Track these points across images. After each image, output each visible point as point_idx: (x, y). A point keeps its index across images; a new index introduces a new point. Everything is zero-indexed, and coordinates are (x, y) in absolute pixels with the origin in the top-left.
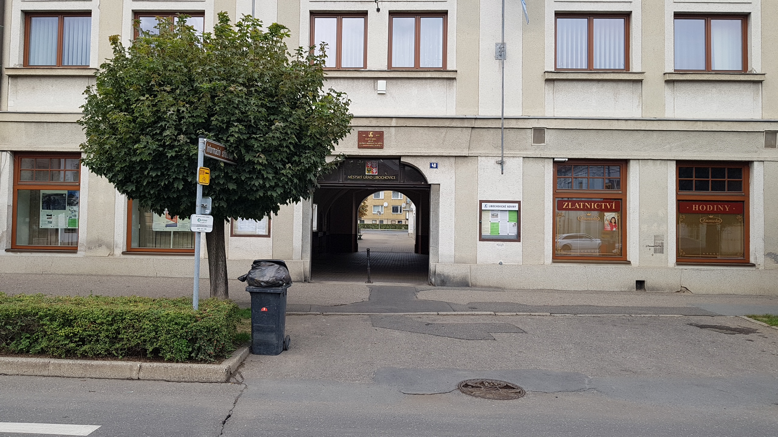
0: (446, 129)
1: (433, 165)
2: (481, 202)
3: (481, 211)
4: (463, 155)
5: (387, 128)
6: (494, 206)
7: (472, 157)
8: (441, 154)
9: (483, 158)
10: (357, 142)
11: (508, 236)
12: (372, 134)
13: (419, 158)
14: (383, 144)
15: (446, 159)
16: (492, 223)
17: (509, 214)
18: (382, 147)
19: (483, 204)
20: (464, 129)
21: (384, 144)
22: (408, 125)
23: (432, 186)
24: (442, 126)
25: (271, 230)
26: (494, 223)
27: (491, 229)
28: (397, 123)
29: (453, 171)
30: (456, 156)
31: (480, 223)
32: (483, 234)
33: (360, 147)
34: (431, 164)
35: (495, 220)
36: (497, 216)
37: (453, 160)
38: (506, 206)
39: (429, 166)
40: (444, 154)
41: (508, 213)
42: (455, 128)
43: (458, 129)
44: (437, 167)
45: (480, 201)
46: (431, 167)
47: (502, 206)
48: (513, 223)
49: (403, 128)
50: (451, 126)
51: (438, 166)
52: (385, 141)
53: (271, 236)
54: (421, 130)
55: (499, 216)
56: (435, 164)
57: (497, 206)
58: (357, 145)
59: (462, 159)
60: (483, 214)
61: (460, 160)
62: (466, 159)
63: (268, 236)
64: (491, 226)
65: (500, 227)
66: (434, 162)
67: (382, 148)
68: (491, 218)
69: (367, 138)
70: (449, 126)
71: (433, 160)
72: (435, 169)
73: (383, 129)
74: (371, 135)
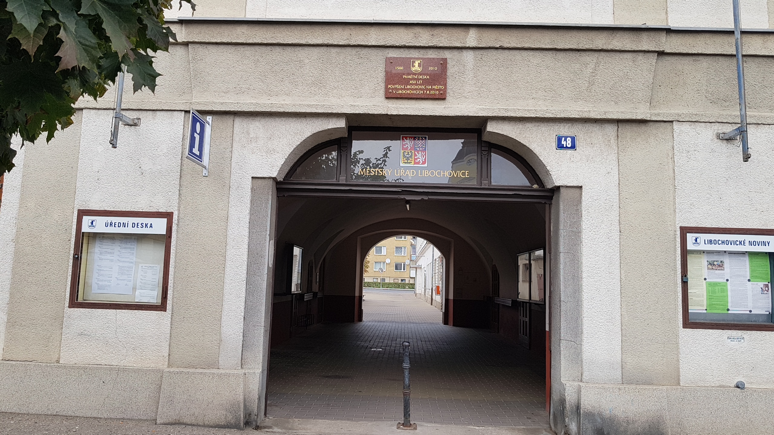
0: (596, 55)
1: (563, 142)
2: (685, 231)
3: (685, 253)
4: (639, 117)
5: (456, 53)
6: (716, 242)
7: (658, 125)
8: (585, 115)
9: (686, 127)
10: (383, 85)
11: (750, 315)
12: (419, 65)
13: (529, 125)
14: (446, 88)
15: (595, 129)
16: (710, 284)
17: (751, 261)
18: (441, 98)
19: (690, 237)
20: (640, 57)
21: (448, 91)
22: (506, 45)
23: (562, 190)
24: (587, 47)
25: (170, 292)
26: (715, 284)
27: (710, 298)
28: (479, 40)
29: (614, 157)
30: (618, 122)
31: (685, 283)
32: (692, 309)
33: (389, 97)
34: (559, 139)
35: (716, 276)
36: (721, 266)
37: (611, 130)
38: (747, 243)
39: (554, 144)
40: (593, 115)
41: (747, 259)
42: (618, 54)
43: (626, 55)
44: (573, 147)
45: (681, 228)
46: (560, 146)
47: (735, 243)
48: (761, 284)
49: (494, 52)
50: (610, 47)
51: (577, 143)
52: (449, 82)
53: (169, 306)
54: (536, 58)
55: (727, 264)
56: (569, 140)
57: (723, 242)
58: (382, 92)
59: (635, 128)
60: (691, 260)
61: (627, 131)
62: (643, 128)
63: (162, 307)
64: (708, 291)
65: (729, 293)
66: (566, 134)
67: (444, 99)
68: (706, 271)
69: (409, 74)
70: (605, 47)
71: (564, 130)
72: (570, 152)
73: (447, 54)
74: (416, 67)
